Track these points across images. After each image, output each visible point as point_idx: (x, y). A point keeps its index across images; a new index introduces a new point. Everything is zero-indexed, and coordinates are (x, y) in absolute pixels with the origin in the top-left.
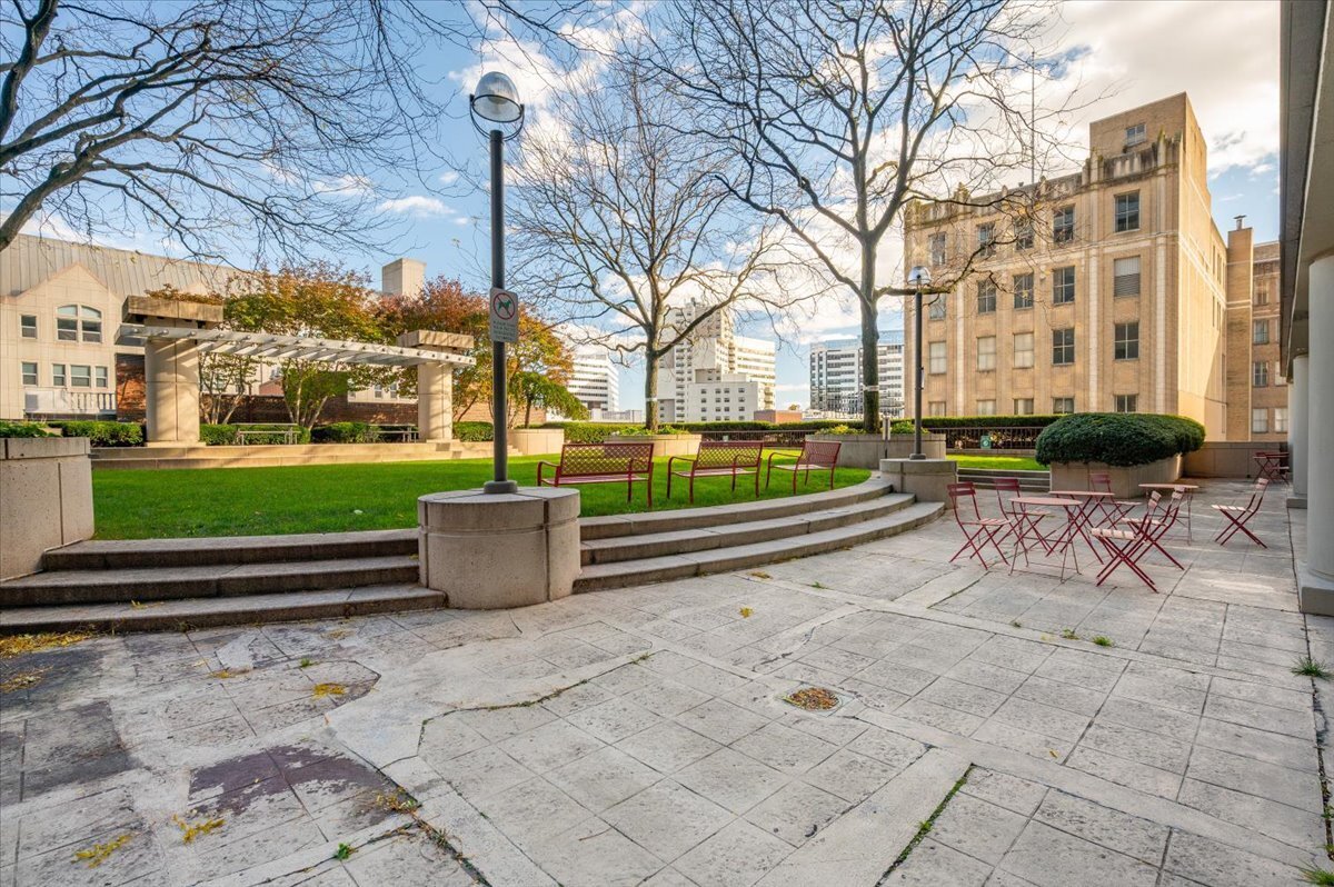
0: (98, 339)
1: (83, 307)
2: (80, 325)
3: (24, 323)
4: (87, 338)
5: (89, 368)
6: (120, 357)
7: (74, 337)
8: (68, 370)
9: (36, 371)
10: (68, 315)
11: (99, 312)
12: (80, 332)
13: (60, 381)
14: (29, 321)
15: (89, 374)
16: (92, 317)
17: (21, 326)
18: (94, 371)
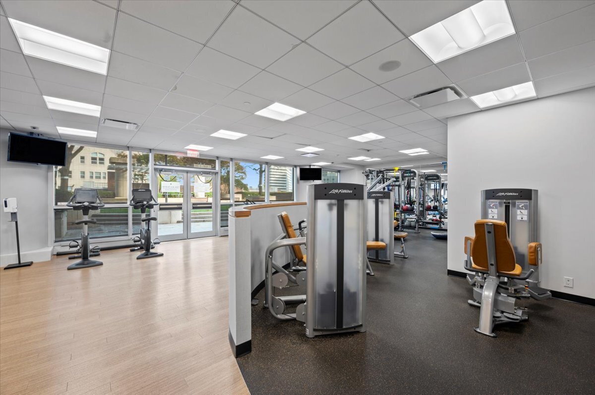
0: (103, 163)
1: (99, 153)
2: (98, 159)
3: (81, 159)
4: (100, 163)
5: (100, 173)
6: (109, 173)
7: (96, 163)
8: (94, 173)
9: (84, 174)
10: (94, 156)
11: (104, 155)
12: (98, 161)
13: (92, 177)
14: (82, 158)
15: (100, 174)
16: (101, 156)
17: (80, 160)
18: (102, 174)
